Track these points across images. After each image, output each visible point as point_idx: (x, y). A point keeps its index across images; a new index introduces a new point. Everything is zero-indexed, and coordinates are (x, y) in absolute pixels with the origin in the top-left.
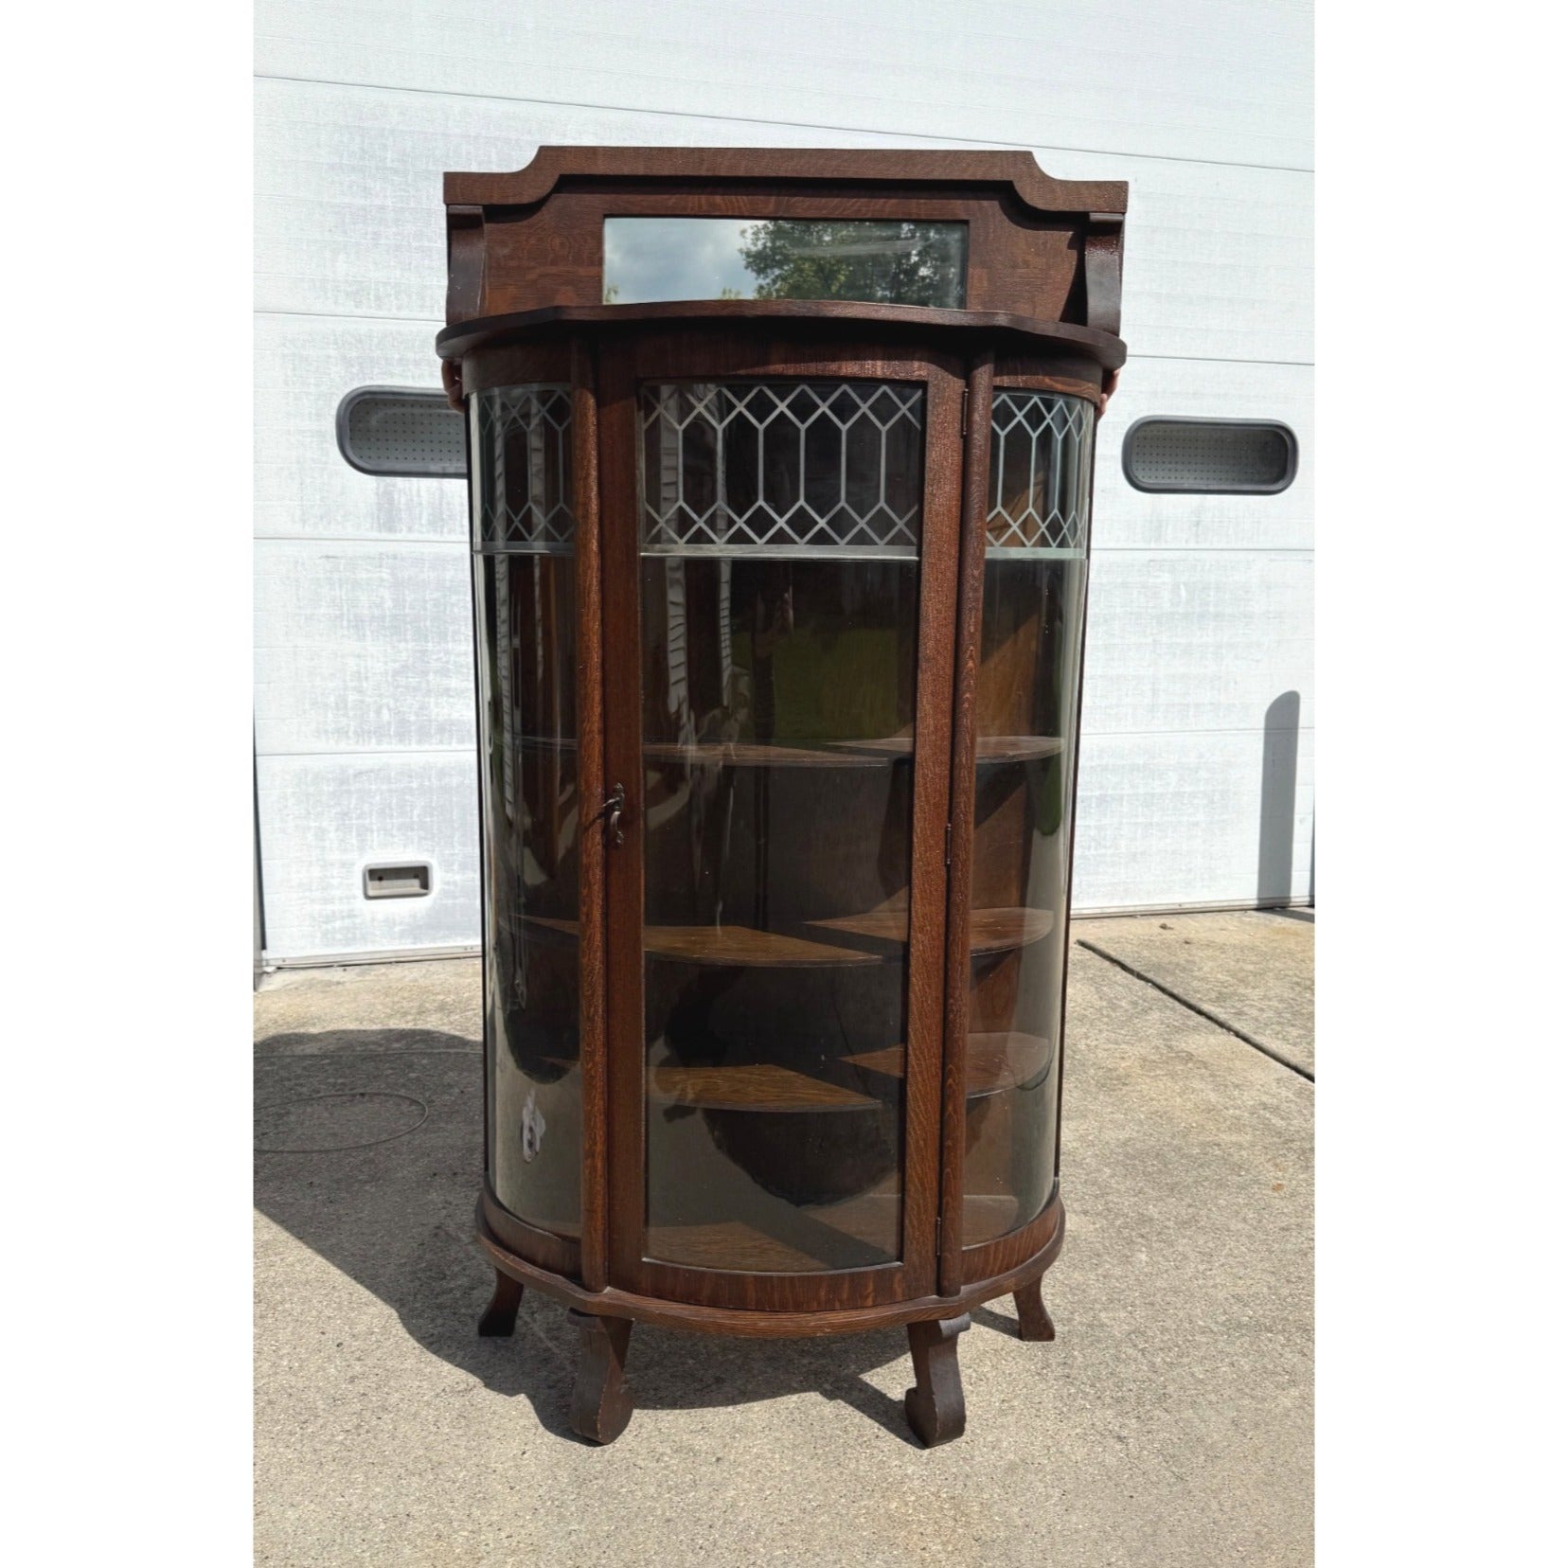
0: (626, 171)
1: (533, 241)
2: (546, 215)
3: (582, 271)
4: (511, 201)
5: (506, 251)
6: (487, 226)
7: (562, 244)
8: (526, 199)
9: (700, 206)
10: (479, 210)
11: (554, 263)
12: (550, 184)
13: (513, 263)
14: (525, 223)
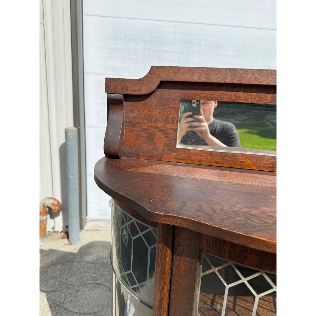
0: (195, 79)
1: (146, 111)
2: (152, 100)
3: (168, 126)
4: (137, 93)
5: (134, 115)
6: (125, 103)
7: (159, 113)
8: (143, 93)
9: (231, 97)
10: (121, 97)
11: (155, 121)
12: (156, 85)
13: (137, 121)
14: (143, 102)
